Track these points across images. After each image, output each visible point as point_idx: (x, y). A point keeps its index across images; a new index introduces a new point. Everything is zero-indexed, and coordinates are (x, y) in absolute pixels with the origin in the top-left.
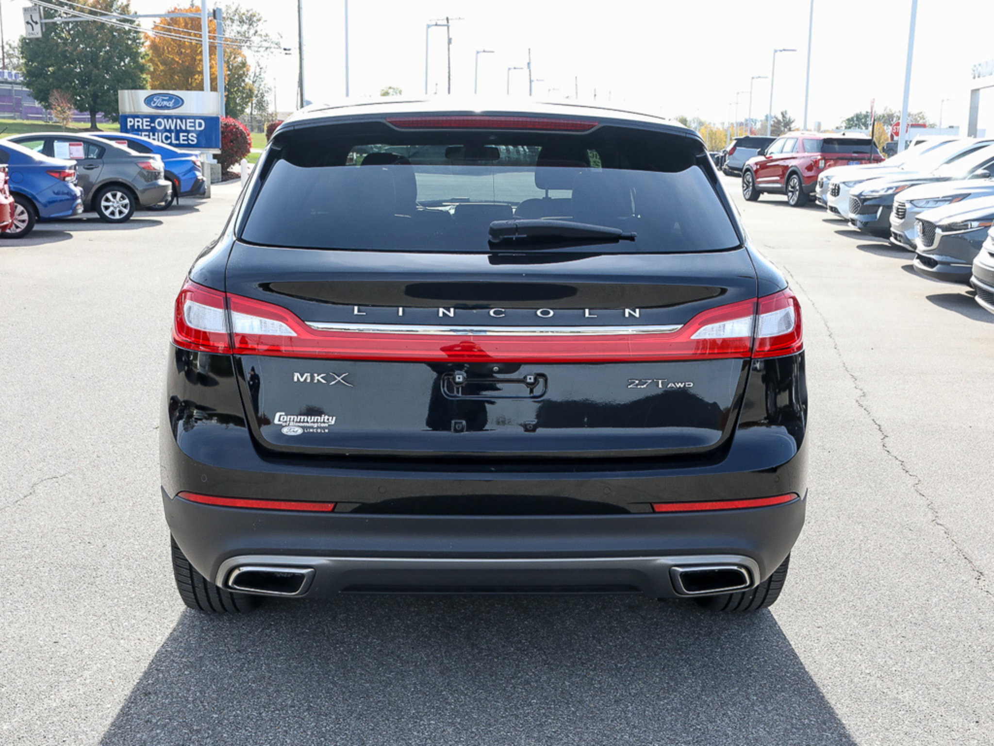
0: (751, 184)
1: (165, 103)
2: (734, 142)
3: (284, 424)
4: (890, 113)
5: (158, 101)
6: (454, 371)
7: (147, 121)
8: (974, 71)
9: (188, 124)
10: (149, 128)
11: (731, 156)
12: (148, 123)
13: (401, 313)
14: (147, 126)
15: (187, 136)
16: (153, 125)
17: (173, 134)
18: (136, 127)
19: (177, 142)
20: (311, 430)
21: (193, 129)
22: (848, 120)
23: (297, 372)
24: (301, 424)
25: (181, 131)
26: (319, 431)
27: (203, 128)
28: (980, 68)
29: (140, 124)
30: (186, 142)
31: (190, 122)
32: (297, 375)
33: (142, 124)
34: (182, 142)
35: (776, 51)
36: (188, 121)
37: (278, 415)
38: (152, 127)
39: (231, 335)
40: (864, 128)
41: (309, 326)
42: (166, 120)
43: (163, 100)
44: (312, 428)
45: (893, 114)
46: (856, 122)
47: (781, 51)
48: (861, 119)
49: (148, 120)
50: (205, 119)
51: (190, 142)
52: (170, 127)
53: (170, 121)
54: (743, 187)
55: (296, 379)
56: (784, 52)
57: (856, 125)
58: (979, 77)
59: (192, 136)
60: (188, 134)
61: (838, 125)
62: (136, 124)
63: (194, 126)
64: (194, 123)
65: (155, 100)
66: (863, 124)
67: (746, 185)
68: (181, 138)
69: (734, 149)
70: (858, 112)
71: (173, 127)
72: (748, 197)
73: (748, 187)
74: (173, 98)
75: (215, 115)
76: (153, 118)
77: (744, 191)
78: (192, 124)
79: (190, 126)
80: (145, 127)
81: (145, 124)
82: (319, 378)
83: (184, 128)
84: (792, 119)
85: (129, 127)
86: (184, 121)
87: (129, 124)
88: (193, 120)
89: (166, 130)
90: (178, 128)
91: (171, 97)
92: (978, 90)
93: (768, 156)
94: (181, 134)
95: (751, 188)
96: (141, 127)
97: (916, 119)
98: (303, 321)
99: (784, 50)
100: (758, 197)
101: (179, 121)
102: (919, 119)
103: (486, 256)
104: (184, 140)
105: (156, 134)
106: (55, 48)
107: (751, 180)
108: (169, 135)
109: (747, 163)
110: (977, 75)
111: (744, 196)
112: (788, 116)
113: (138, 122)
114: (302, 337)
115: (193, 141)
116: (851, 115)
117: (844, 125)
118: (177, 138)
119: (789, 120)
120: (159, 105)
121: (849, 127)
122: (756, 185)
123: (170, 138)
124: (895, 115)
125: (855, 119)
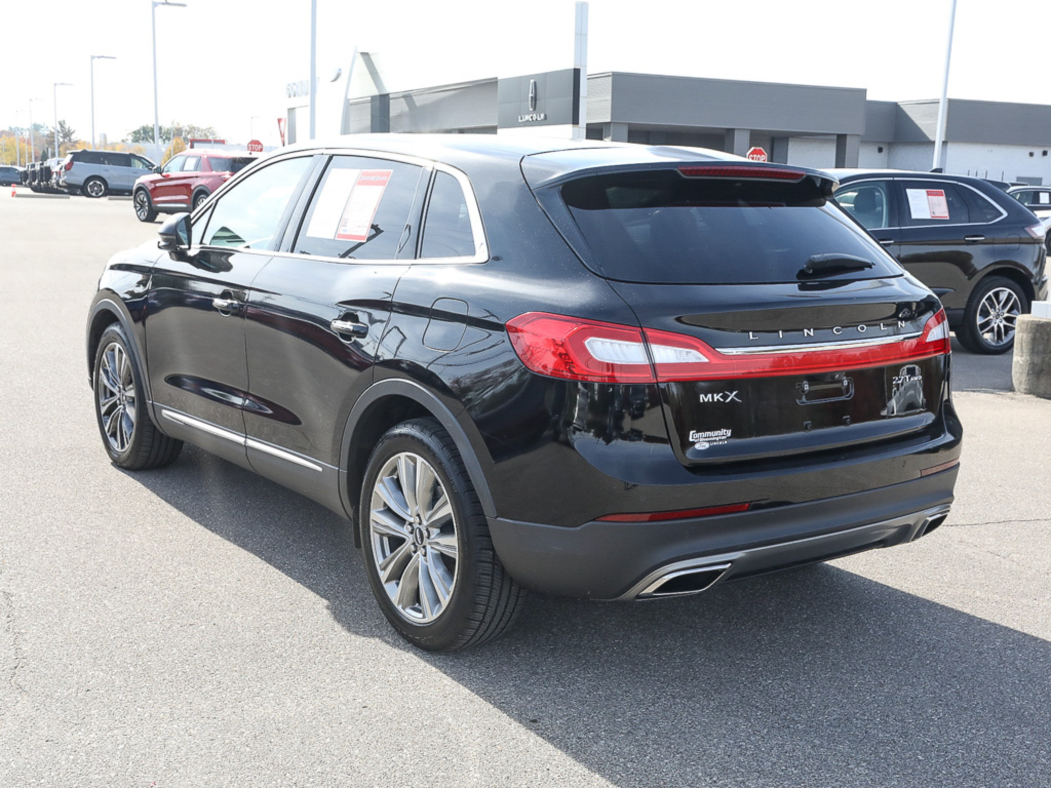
0: (147, 204)
2: (69, 157)
3: (696, 441)
4: (178, 127)
6: (802, 382)
8: (288, 89)
11: (68, 172)
13: (781, 336)
20: (715, 444)
22: (135, 132)
23: (702, 393)
24: (707, 439)
26: (721, 443)
28: (295, 87)
32: (702, 396)
35: (93, 57)
37: (691, 432)
39: (654, 366)
40: (151, 141)
41: (718, 352)
44: (715, 441)
45: (181, 129)
46: (143, 135)
47: (99, 57)
48: (148, 133)
54: (135, 207)
55: (701, 401)
56: (102, 59)
57: (143, 139)
58: (295, 96)
61: (124, 138)
66: (151, 138)
67: (139, 206)
69: (71, 164)
70: (145, 125)
72: (143, 217)
73: (142, 207)
77: (137, 211)
82: (718, 397)
84: (72, 129)
92: (294, 109)
93: (164, 174)
95: (147, 208)
97: (206, 135)
98: (714, 348)
99: (103, 57)
100: (155, 218)
102: (208, 134)
103: (796, 285)
107: (145, 199)
109: (138, 181)
110: (292, 94)
111: (139, 217)
112: (66, 126)
114: (713, 362)
116: (137, 127)
117: (130, 138)
119: (69, 131)
121: (136, 140)
122: (153, 205)
124: (184, 129)
125: (142, 132)
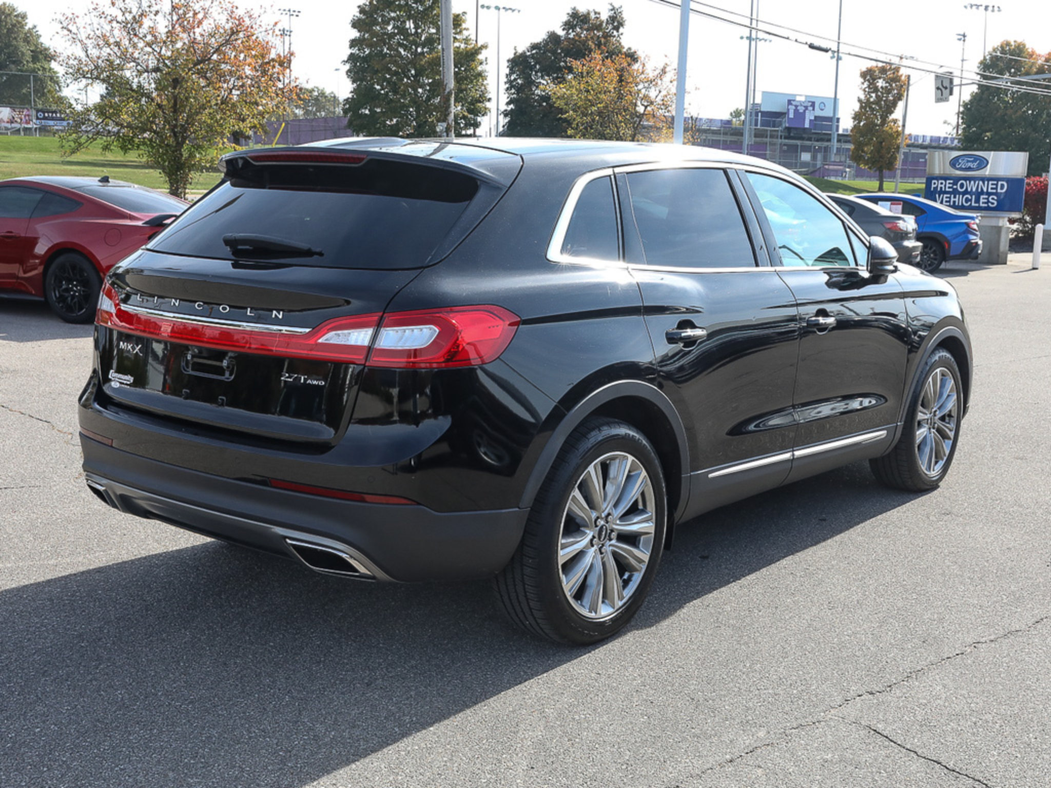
1: (970, 164)
3: (113, 379)
5: (962, 163)
7: (949, 183)
9: (990, 186)
10: (951, 190)
12: (951, 185)
14: (949, 188)
15: (988, 199)
16: (955, 187)
17: (974, 197)
18: (939, 189)
19: (977, 205)
20: (123, 386)
21: (994, 191)
24: (120, 381)
25: (982, 193)
26: (127, 387)
27: (1004, 190)
29: (943, 186)
30: (986, 205)
31: (992, 184)
33: (945, 186)
34: (981, 205)
36: (990, 182)
37: (111, 371)
38: (954, 189)
42: (968, 182)
43: (968, 161)
44: (123, 383)
49: (951, 181)
50: (1010, 181)
51: (990, 204)
52: (972, 189)
53: (972, 182)
59: (993, 199)
60: (989, 196)
62: (940, 186)
63: (996, 189)
64: (997, 185)
65: (960, 161)
68: (982, 201)
71: (974, 190)
74: (978, 159)
75: (1020, 177)
76: (956, 180)
78: (994, 186)
79: (992, 189)
80: (947, 189)
81: (948, 185)
83: (985, 190)
85: (932, 189)
86: (986, 183)
87: (933, 186)
88: (995, 182)
89: (966, 192)
90: (980, 190)
91: (977, 158)
94: (982, 197)
96: (943, 189)
101: (981, 183)
104: (983, 203)
105: (957, 196)
106: (995, 112)
108: (970, 197)
113: (942, 183)
115: (993, 203)
118: (977, 201)
120: (963, 167)
123: (971, 200)
